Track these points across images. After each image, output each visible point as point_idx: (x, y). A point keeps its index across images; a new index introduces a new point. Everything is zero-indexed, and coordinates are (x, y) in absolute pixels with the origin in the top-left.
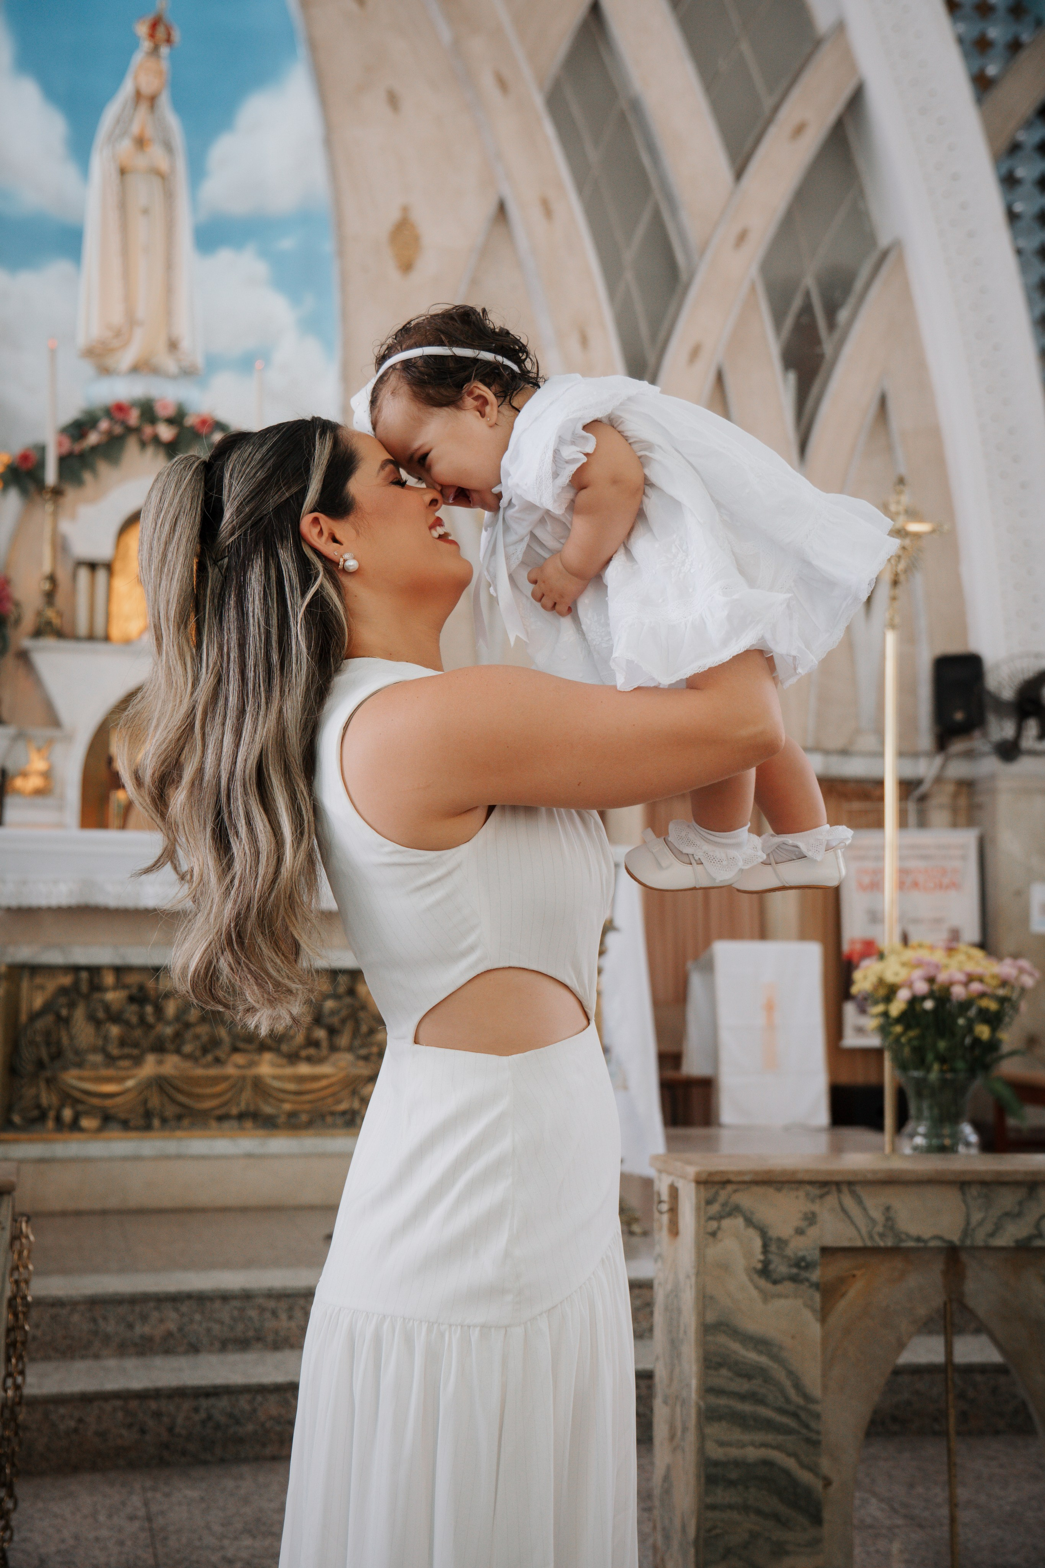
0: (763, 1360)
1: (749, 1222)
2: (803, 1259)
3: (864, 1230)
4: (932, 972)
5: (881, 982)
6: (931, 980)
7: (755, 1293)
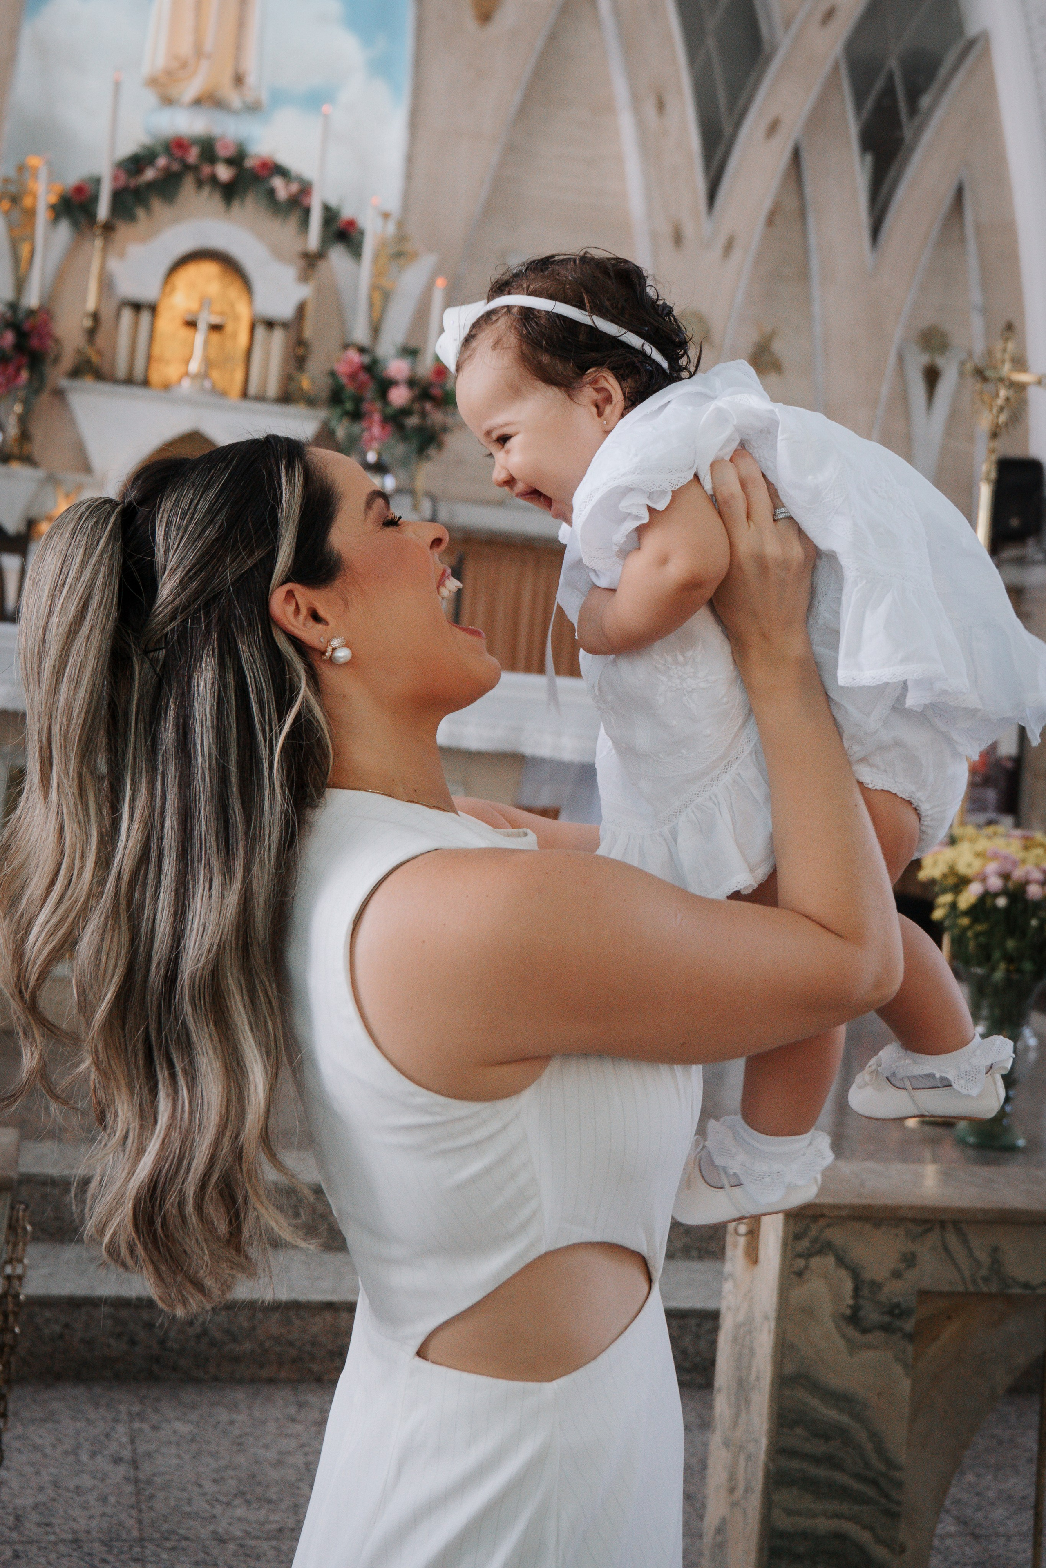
0: (844, 1419)
1: (841, 1262)
2: (897, 1305)
3: (967, 1274)
4: (1008, 867)
5: (952, 870)
6: (1006, 876)
7: (840, 1343)
